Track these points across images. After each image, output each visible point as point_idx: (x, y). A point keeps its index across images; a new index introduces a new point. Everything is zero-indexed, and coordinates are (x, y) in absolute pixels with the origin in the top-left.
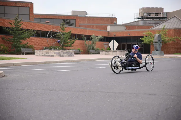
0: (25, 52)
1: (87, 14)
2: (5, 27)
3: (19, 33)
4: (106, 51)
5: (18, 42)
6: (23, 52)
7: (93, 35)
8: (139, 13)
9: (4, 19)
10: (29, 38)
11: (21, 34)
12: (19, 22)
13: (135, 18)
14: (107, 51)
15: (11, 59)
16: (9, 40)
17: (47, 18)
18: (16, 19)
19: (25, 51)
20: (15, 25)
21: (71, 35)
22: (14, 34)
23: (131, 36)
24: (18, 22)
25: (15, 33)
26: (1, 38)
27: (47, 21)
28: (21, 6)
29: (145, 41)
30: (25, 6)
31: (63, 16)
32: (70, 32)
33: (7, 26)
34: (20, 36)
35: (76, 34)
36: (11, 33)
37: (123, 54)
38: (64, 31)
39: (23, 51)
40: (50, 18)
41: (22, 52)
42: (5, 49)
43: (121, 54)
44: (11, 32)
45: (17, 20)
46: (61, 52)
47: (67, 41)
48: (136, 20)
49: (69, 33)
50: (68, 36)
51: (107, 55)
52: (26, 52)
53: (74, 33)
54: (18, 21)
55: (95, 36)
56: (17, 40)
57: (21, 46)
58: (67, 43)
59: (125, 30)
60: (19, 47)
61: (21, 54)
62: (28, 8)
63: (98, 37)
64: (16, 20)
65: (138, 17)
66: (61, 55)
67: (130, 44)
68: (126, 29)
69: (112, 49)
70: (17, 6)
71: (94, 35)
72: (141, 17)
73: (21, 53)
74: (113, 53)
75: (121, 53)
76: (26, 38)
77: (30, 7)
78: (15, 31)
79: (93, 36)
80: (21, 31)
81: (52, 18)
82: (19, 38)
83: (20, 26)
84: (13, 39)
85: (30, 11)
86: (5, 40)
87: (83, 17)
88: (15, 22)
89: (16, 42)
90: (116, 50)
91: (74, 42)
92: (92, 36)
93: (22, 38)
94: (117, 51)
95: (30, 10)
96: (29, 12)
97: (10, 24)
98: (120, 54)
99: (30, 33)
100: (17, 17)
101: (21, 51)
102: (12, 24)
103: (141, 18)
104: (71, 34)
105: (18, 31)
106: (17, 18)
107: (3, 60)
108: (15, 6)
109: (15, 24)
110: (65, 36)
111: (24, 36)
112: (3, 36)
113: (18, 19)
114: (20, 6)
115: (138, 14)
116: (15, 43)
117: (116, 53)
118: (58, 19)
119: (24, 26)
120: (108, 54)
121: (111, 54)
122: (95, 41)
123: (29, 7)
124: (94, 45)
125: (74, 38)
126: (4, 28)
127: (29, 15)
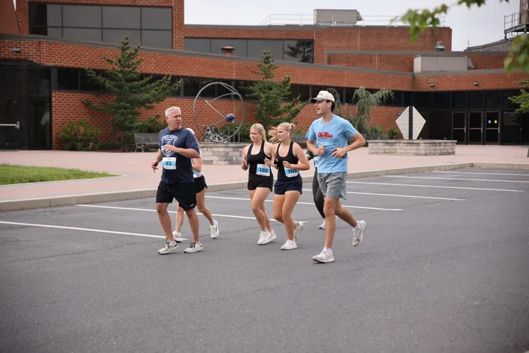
0: (145, 145)
1: (360, 19)
2: (93, 70)
3: (131, 88)
4: (385, 141)
5: (128, 114)
6: (140, 145)
7: (362, 87)
8: (521, 15)
9: (90, 48)
10: (162, 101)
11: (138, 90)
12: (131, 56)
13: (505, 31)
14: (390, 141)
15: (68, 178)
16: (103, 108)
17: (229, 36)
18: (125, 47)
19: (145, 140)
20: (122, 66)
21: (288, 91)
22: (116, 90)
23: (481, 88)
24: (129, 56)
25: (120, 87)
26: (83, 103)
27: (227, 47)
28: (150, 4)
29: (522, 106)
30: (161, 5)
31: (277, 31)
32: (286, 83)
33: (98, 68)
34: (134, 96)
35: (310, 84)
36: (110, 88)
37: (439, 151)
38: (270, 78)
39: (139, 143)
40: (239, 36)
41: (137, 143)
42: (92, 135)
43: (433, 152)
44: (108, 84)
45: (126, 49)
46: (232, 149)
47: (278, 110)
48: (509, 36)
49: (282, 86)
50: (279, 92)
51: (390, 153)
52: (147, 143)
53: (304, 83)
54: (128, 52)
55: (366, 89)
56: (125, 108)
57: (137, 127)
58: (280, 113)
59: (469, 68)
60: (130, 129)
61: (133, 151)
62: (170, 10)
63: (377, 94)
64: (124, 50)
65: (515, 27)
66: (234, 159)
67: (480, 114)
68: (471, 65)
69: (406, 135)
70: (138, 4)
71: (364, 88)
72: (524, 26)
73: (135, 147)
74: (407, 148)
75: (433, 148)
76: (152, 103)
77: (174, 7)
78: (120, 83)
79: (361, 91)
80: (138, 81)
81: (244, 36)
82: (131, 102)
83: (134, 66)
84: (116, 104)
85: (174, 20)
86: (93, 107)
87: (347, 28)
88: (120, 57)
89: (123, 114)
90: (418, 138)
91: (298, 111)
92: (357, 92)
93: (142, 103)
94: (421, 141)
95: (174, 15)
96: (172, 21)
97: (108, 60)
98: (428, 151)
99: (163, 89)
100: (126, 41)
101: (134, 142)
102: (111, 62)
103: (525, 30)
104: (289, 87)
105: (129, 81)
106: (127, 43)
107: (42, 180)
108: (132, 4)
109: (119, 61)
110: (273, 93)
111: (145, 96)
112: (87, 96)
113: (128, 48)
114: (147, 4)
115: (517, 17)
116: (118, 118)
117: (415, 148)
118: (262, 39)
119: (148, 67)
120: (392, 151)
121: (402, 151)
122: (366, 107)
123: (171, 7)
124: (363, 117)
125: (298, 98)
126: (91, 73)
127: (172, 30)
